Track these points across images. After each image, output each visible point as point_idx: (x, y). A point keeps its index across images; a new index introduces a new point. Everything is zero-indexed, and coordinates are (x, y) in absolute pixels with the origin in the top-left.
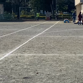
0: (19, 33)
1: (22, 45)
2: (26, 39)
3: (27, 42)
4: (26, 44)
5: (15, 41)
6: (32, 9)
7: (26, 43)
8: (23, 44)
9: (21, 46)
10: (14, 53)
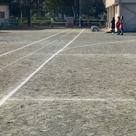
0: (30, 49)
1: (34, 73)
2: (40, 61)
3: (42, 66)
4: (41, 70)
5: (22, 65)
6: (47, 13)
7: (40, 68)
8: (36, 72)
9: (31, 75)
10: (17, 95)
